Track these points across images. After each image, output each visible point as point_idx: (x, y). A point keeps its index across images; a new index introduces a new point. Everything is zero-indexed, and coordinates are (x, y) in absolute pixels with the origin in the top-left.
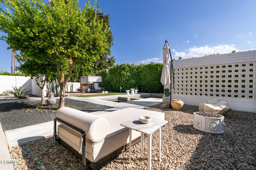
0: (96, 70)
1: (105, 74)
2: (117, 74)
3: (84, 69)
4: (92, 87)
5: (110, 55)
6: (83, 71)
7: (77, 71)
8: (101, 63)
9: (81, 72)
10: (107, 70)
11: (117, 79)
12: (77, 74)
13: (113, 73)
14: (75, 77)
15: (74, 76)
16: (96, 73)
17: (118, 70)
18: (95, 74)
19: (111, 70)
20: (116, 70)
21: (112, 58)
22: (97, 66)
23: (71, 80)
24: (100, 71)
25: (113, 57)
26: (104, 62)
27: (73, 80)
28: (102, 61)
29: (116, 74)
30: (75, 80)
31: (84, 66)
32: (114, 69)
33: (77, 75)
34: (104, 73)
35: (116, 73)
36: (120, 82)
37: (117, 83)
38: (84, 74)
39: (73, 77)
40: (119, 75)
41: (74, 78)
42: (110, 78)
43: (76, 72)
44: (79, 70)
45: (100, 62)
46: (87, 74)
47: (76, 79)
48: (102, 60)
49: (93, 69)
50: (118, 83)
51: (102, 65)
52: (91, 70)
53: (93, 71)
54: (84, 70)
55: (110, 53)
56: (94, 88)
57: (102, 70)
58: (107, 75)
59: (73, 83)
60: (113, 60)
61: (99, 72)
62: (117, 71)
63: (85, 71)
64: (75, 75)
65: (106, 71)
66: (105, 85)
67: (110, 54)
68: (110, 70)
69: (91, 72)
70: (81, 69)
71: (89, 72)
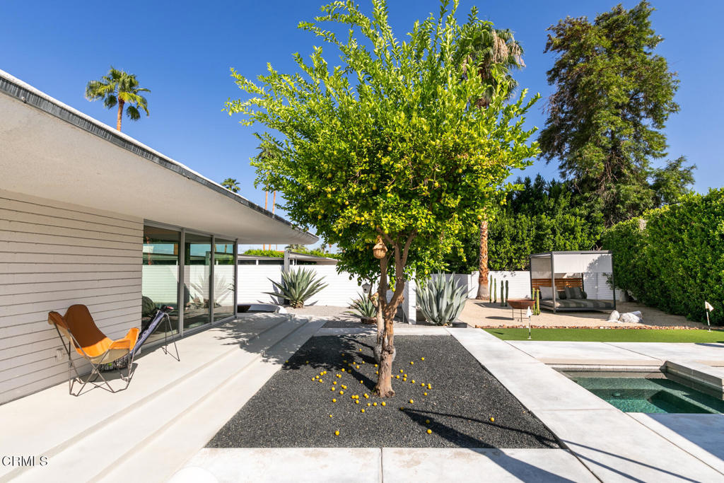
0: (598, 223)
1: (630, 240)
2: (685, 236)
3: (548, 226)
4: (576, 289)
5: (664, 155)
6: (545, 235)
7: (528, 236)
8: (616, 195)
9: (539, 238)
10: (642, 223)
11: (688, 262)
12: (527, 244)
13: (666, 234)
14: (521, 255)
15: (517, 251)
16: (598, 237)
17: (695, 219)
18: (596, 239)
19: (656, 222)
20: (682, 222)
21: (673, 167)
22: (602, 211)
23: (508, 264)
24: (614, 228)
25: (679, 161)
26: (634, 187)
27: (516, 263)
28: (622, 186)
29: (682, 240)
30: (523, 264)
31: (549, 218)
32: (673, 215)
33: (525, 248)
34: (626, 235)
35: (680, 231)
36: (706, 275)
37: (692, 281)
38: (550, 242)
39: (515, 254)
40: (702, 243)
41: (519, 258)
42: (653, 254)
43: (523, 240)
44: (534, 232)
45: (615, 191)
46: (562, 242)
47: (525, 261)
48: (625, 183)
49: (583, 221)
50: (694, 278)
51: (622, 203)
52: (575, 226)
53: (582, 230)
54: (549, 231)
55: (665, 147)
56: (584, 296)
57: (621, 223)
58: (642, 245)
59: (516, 272)
60: (680, 173)
61: (611, 233)
62: (686, 224)
63: (554, 232)
64: (519, 248)
65: (635, 226)
66: (637, 284)
67: (664, 152)
68: (654, 223)
69: (578, 235)
70: (539, 227)
71: (567, 234)
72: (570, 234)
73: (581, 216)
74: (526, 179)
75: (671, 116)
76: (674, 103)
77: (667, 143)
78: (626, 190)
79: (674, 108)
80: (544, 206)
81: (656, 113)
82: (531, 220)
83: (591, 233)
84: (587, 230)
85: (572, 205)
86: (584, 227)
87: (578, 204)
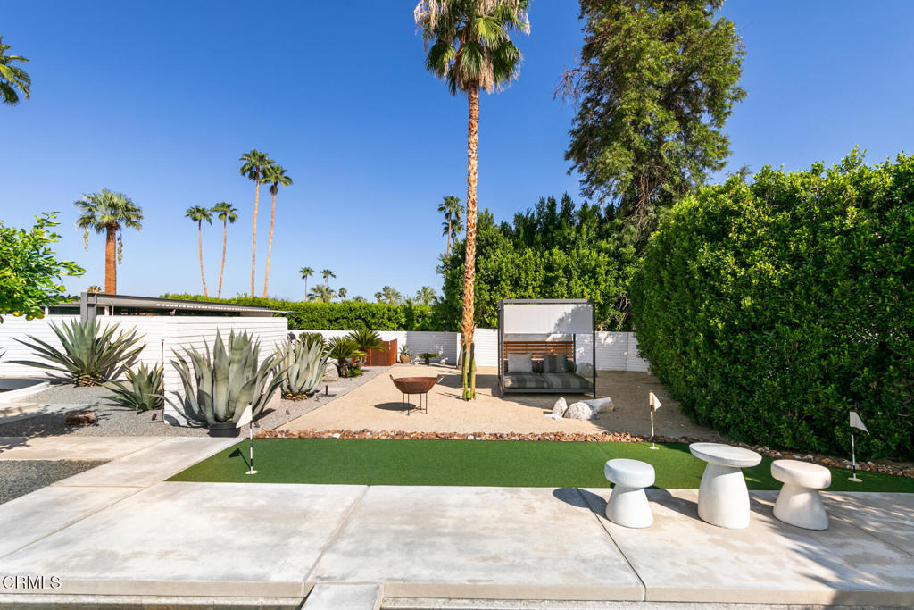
0: (629, 263)
5: (723, 165)
6: (555, 278)
8: (655, 221)
18: (624, 285)
22: (636, 245)
38: (563, 289)
45: (654, 216)
55: (725, 153)
56: (572, 368)
67: (724, 161)
69: (601, 279)
70: (549, 268)
71: (586, 276)
72: (590, 278)
73: (607, 251)
74: (549, 200)
75: (735, 105)
76: (739, 88)
77: (730, 148)
78: (668, 214)
79: (740, 94)
80: (565, 238)
81: (715, 102)
82: (542, 256)
83: (620, 277)
84: (614, 273)
85: (600, 237)
86: (610, 268)
87: (607, 235)
